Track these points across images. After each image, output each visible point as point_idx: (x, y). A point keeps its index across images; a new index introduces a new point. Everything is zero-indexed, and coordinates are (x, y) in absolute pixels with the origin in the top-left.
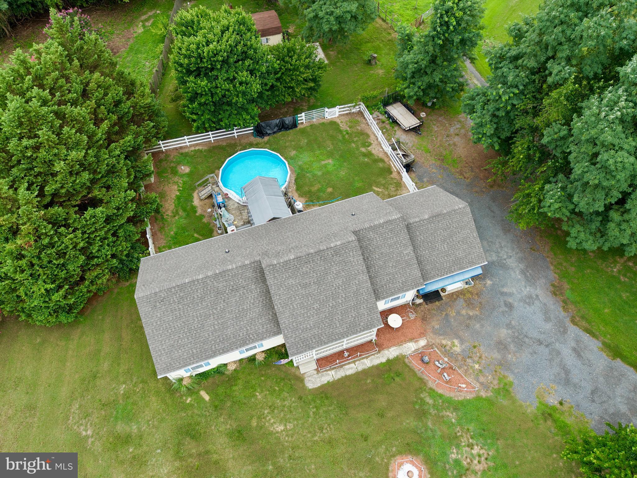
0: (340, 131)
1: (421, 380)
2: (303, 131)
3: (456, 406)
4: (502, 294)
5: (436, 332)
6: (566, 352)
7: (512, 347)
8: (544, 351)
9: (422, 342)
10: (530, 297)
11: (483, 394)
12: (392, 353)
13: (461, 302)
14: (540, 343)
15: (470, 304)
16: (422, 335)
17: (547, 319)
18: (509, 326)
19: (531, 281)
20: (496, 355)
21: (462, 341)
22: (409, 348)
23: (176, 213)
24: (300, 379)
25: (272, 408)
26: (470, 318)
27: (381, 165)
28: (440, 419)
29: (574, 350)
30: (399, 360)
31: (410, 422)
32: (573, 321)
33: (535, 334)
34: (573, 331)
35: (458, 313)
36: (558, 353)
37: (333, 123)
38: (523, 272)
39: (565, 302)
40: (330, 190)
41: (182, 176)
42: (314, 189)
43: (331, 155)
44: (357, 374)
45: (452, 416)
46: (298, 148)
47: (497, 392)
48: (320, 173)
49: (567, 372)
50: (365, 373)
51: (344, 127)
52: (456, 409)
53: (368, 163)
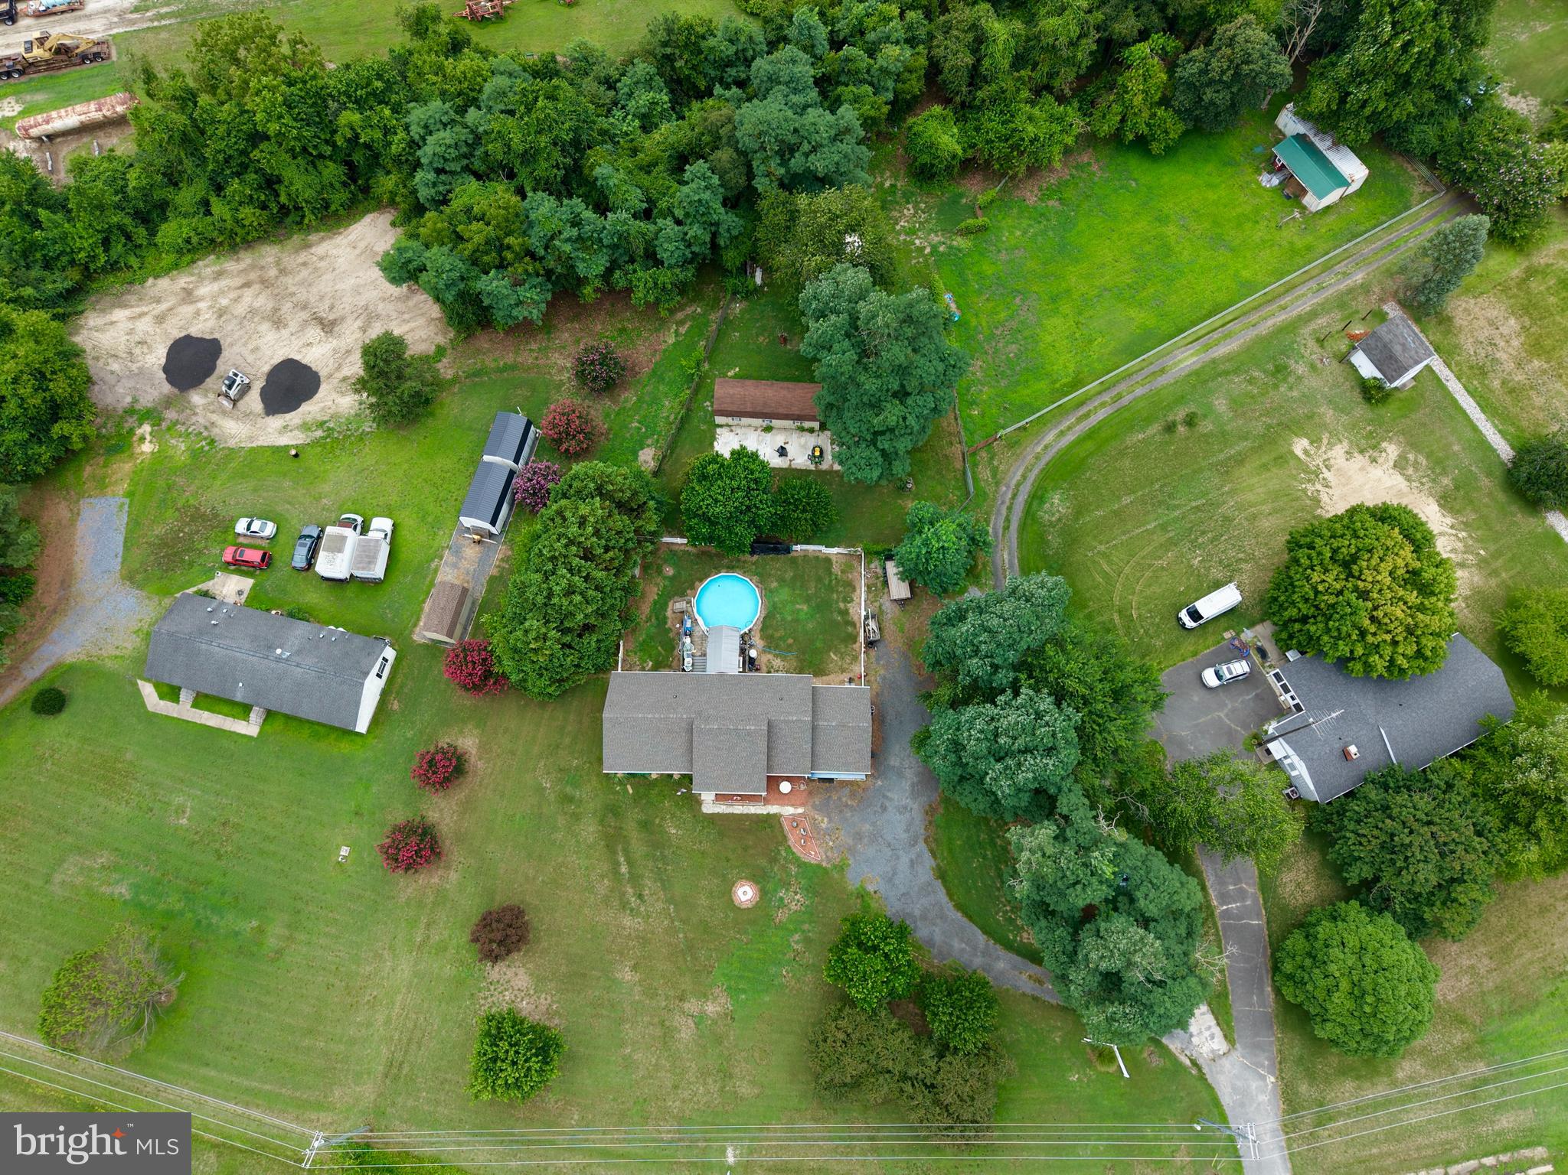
0: (830, 573)
1: (785, 837)
2: (794, 561)
3: (801, 864)
4: (884, 796)
5: (814, 807)
6: (905, 860)
7: (866, 840)
8: (888, 852)
9: (800, 810)
10: (905, 808)
11: (824, 864)
12: (773, 809)
13: (847, 791)
14: (889, 845)
15: (853, 795)
16: (802, 805)
17: (907, 831)
18: (874, 824)
19: (914, 795)
20: (850, 842)
21: (830, 821)
22: (788, 811)
23: (649, 619)
24: (699, 803)
25: (673, 816)
26: (846, 806)
27: (850, 629)
28: (784, 868)
29: (912, 861)
30: (776, 817)
31: (763, 862)
32: (926, 841)
33: (889, 838)
34: (921, 846)
35: (840, 799)
36: (898, 858)
37: (827, 560)
38: (913, 785)
39: (930, 823)
40: (790, 641)
41: (665, 578)
42: (777, 635)
43: (807, 600)
44: (742, 815)
45: (794, 869)
46: (781, 580)
47: (835, 866)
48: (789, 618)
49: (895, 874)
50: (748, 816)
51: (836, 569)
52: (799, 866)
53: (838, 623)
